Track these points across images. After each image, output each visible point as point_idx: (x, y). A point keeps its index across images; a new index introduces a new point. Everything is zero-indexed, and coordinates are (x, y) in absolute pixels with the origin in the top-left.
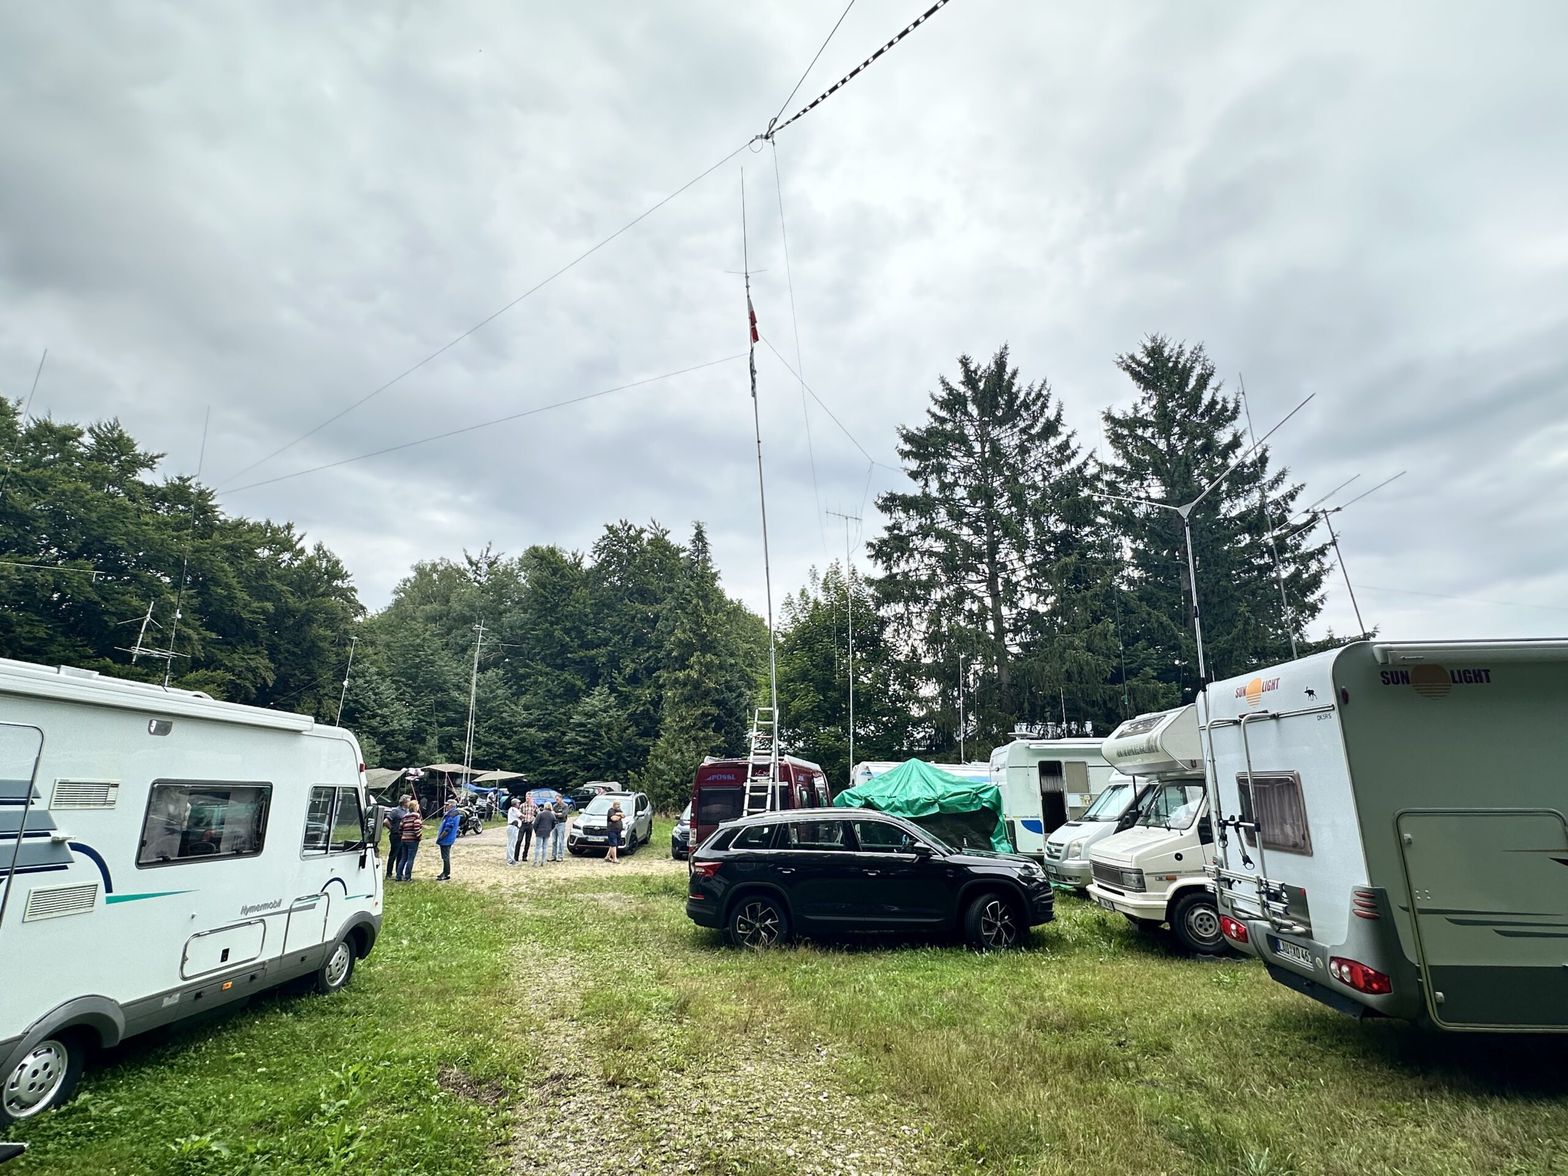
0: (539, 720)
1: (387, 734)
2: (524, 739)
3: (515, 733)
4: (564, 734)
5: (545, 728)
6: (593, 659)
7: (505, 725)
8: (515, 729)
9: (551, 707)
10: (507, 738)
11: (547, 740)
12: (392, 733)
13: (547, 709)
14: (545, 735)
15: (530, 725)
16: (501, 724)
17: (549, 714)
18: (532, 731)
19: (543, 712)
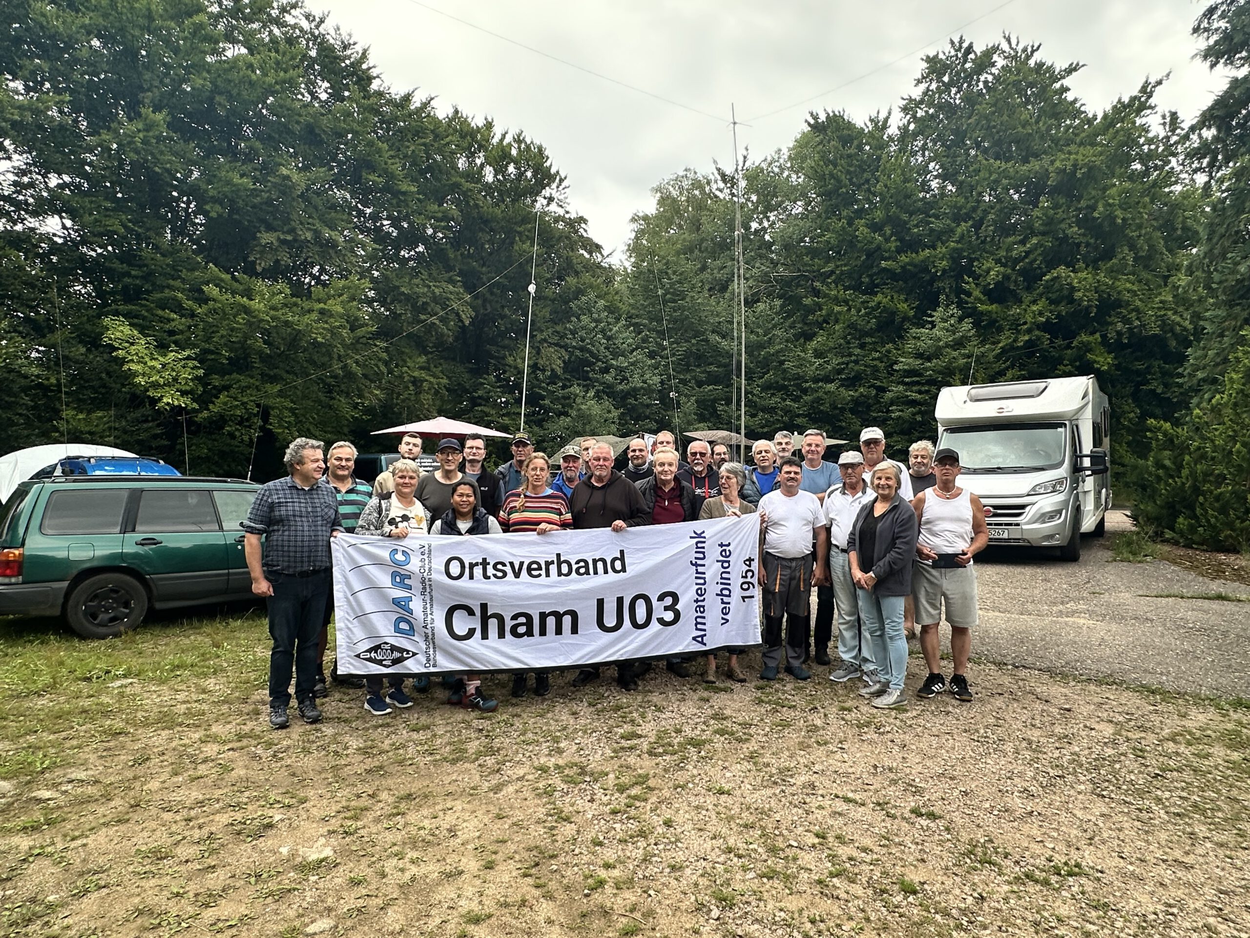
0: (840, 372)
1: (626, 395)
2: (818, 400)
3: (805, 391)
4: (882, 390)
5: (852, 382)
6: (924, 267)
7: (790, 380)
8: (804, 385)
9: (857, 351)
10: (796, 399)
11: (856, 402)
12: (634, 393)
13: (850, 355)
14: (851, 393)
15: (828, 380)
16: (784, 379)
17: (856, 362)
18: (831, 387)
19: (845, 359)
